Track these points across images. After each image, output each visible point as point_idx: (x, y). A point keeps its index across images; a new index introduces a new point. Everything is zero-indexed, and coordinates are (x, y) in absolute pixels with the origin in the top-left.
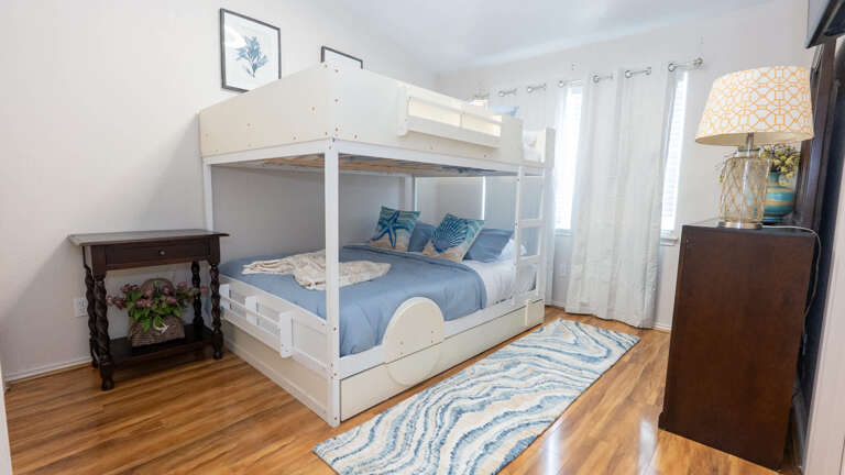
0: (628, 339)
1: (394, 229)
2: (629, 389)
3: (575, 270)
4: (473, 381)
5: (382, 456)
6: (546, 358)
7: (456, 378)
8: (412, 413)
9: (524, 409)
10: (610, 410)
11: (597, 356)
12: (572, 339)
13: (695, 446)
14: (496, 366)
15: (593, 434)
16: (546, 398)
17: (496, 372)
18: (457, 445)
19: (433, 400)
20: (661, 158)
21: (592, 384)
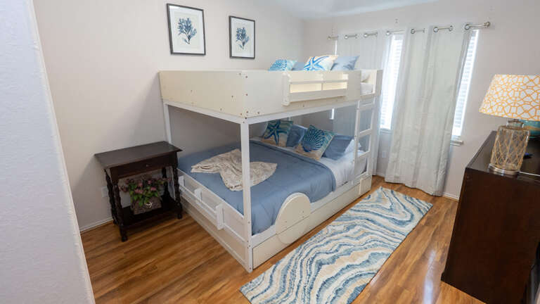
0: (425, 205)
1: (278, 132)
2: (423, 248)
3: (392, 156)
4: (327, 239)
5: (279, 295)
6: (372, 221)
7: (318, 236)
8: (293, 263)
9: (358, 263)
10: (411, 265)
11: (405, 220)
12: (388, 205)
13: (463, 295)
14: (341, 228)
15: (400, 284)
16: (372, 254)
17: (341, 232)
18: (320, 289)
19: (304, 255)
20: (455, 90)
21: (400, 244)
